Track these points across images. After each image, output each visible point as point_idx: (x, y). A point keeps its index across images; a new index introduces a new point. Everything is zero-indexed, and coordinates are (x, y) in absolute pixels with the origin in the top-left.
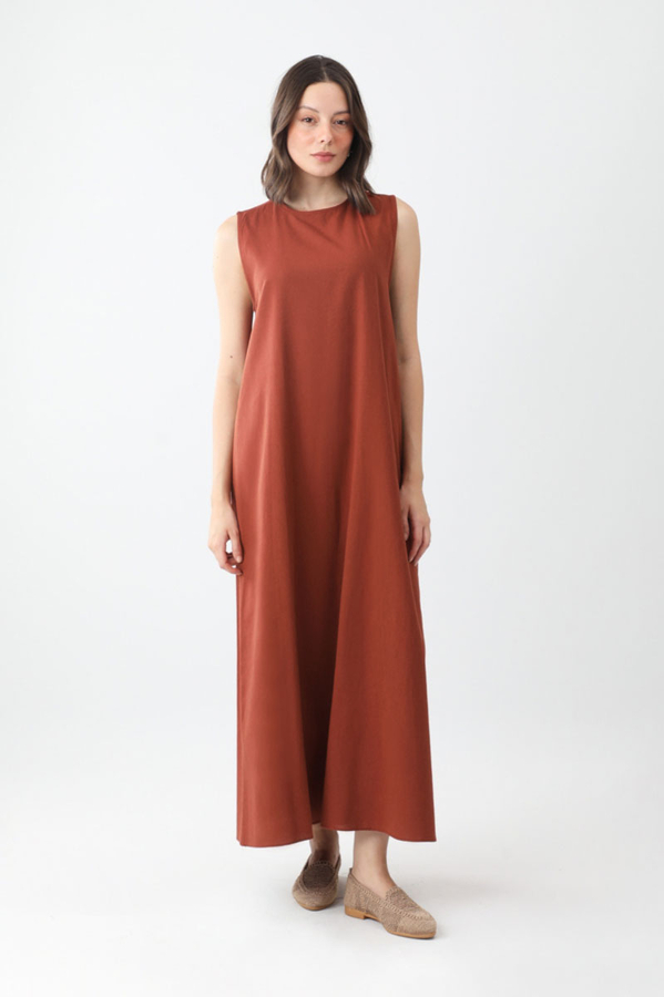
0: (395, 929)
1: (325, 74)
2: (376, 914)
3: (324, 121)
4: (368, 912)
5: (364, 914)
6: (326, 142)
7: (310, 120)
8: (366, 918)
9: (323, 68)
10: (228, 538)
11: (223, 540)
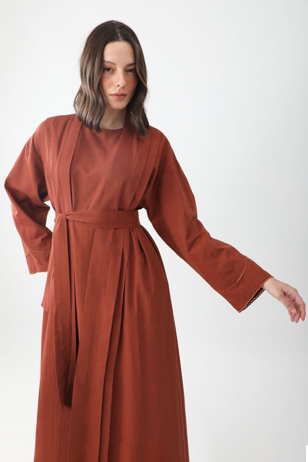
9: (118, 30)
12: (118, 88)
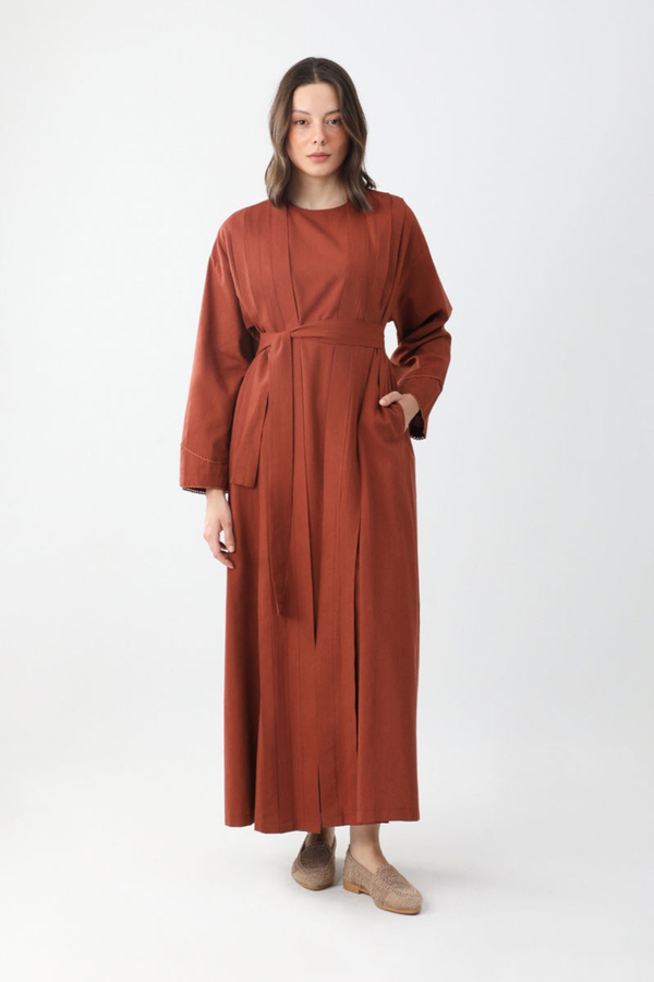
0: (382, 904)
1: (316, 75)
2: (367, 887)
4: (362, 887)
5: (358, 888)
6: (319, 142)
7: (303, 122)
8: (361, 892)
9: (314, 70)
10: (221, 529)
11: (216, 531)
12: (316, 147)
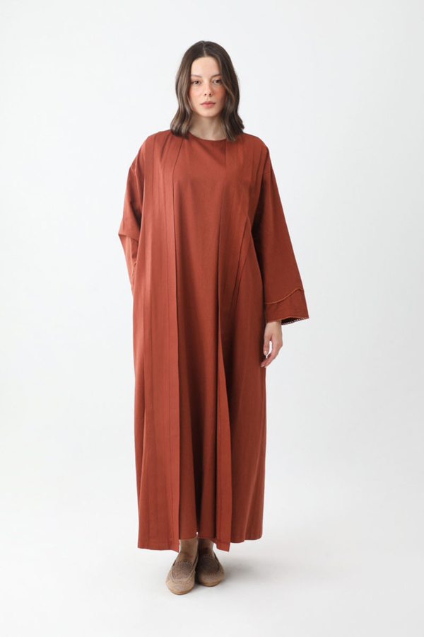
3: (206, 81)
6: (208, 94)
7: (197, 82)
9: (204, 49)
12: (206, 97)
